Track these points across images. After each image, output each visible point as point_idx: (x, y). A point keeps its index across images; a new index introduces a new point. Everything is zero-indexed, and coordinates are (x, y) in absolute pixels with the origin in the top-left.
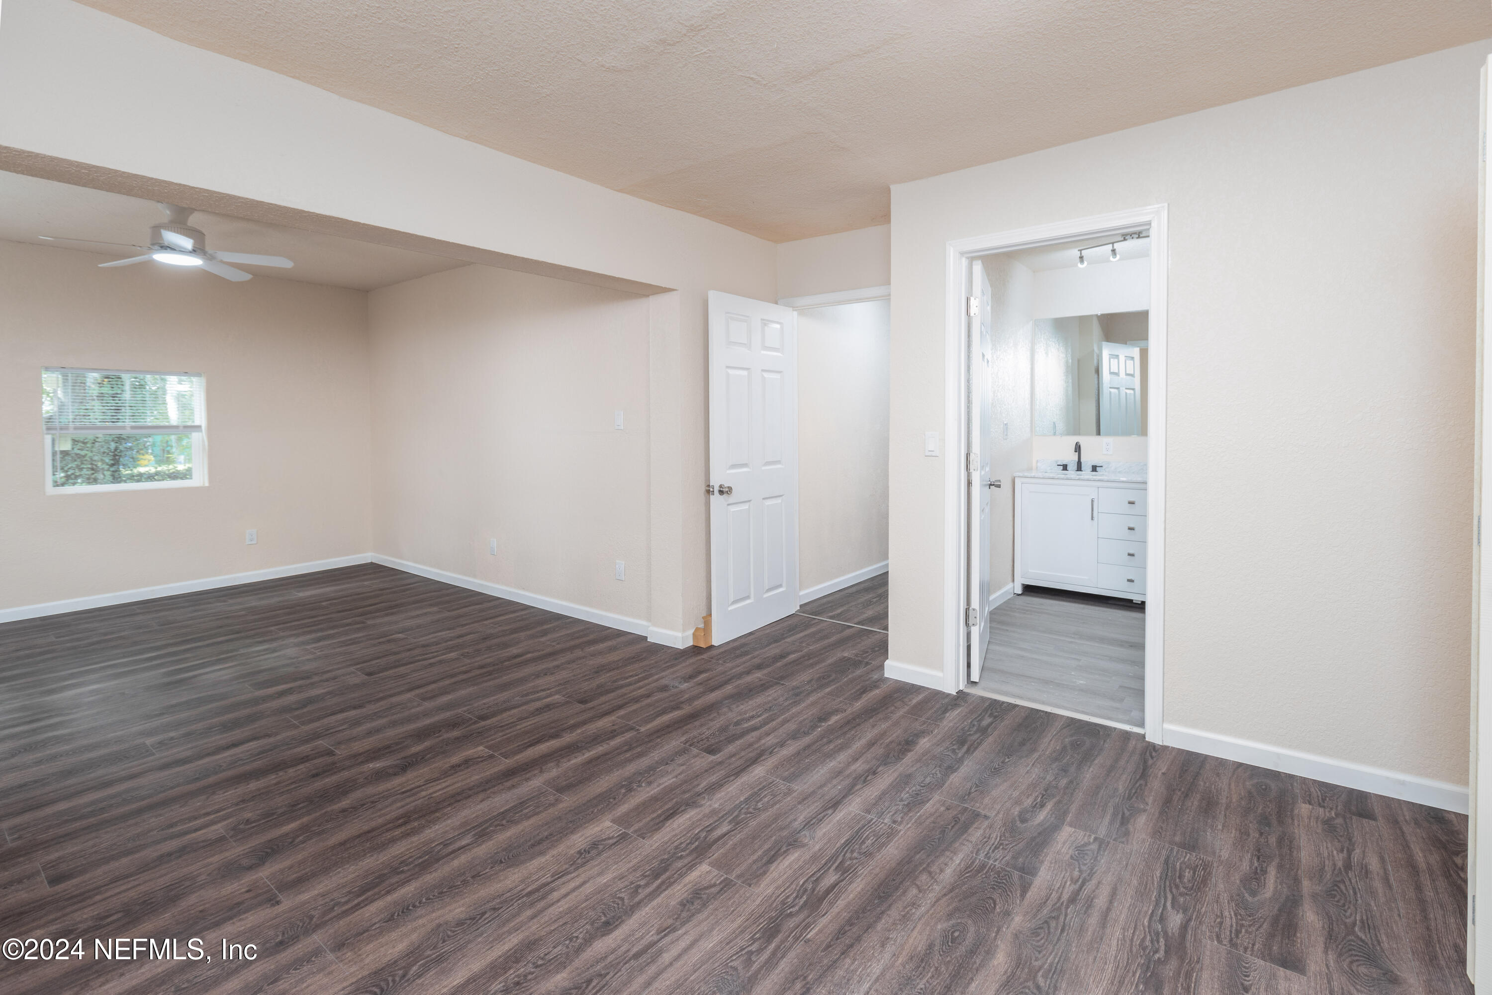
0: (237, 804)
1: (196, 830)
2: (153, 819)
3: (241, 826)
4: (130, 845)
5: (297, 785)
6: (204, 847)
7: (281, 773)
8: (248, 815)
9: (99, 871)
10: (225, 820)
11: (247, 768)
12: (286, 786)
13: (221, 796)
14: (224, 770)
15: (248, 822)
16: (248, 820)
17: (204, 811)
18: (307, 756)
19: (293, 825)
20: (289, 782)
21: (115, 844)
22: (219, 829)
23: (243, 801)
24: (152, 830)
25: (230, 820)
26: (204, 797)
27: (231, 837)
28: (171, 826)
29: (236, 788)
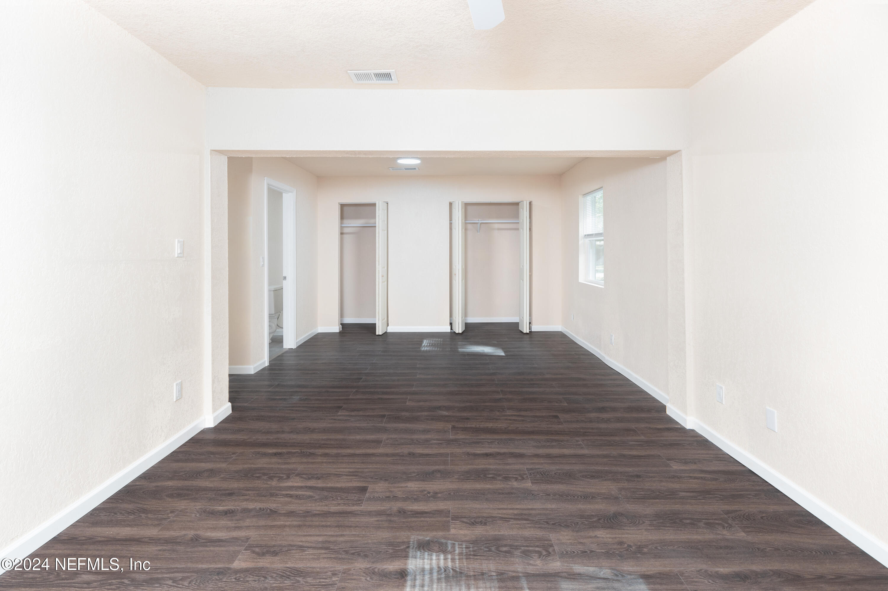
0: (499, 419)
1: (515, 415)
2: (529, 426)
3: (501, 410)
4: (536, 419)
5: (476, 418)
6: (514, 409)
7: (478, 426)
8: (498, 413)
9: (544, 414)
10: (505, 415)
11: (488, 436)
12: (479, 419)
13: (503, 426)
14: (498, 439)
15: (499, 411)
16: (498, 411)
17: (511, 421)
18: (462, 430)
19: (487, 404)
20: (478, 420)
21: (541, 422)
22: (509, 413)
23: (497, 419)
24: (529, 422)
25: (504, 414)
26: (509, 428)
27: (505, 408)
28: (523, 421)
29: (497, 427)
